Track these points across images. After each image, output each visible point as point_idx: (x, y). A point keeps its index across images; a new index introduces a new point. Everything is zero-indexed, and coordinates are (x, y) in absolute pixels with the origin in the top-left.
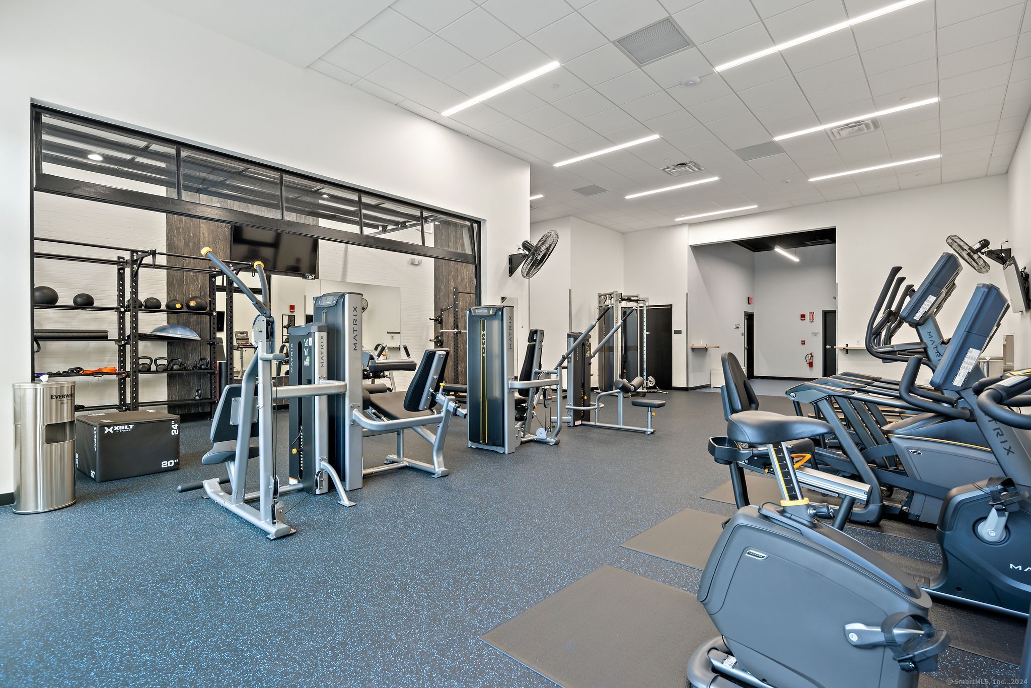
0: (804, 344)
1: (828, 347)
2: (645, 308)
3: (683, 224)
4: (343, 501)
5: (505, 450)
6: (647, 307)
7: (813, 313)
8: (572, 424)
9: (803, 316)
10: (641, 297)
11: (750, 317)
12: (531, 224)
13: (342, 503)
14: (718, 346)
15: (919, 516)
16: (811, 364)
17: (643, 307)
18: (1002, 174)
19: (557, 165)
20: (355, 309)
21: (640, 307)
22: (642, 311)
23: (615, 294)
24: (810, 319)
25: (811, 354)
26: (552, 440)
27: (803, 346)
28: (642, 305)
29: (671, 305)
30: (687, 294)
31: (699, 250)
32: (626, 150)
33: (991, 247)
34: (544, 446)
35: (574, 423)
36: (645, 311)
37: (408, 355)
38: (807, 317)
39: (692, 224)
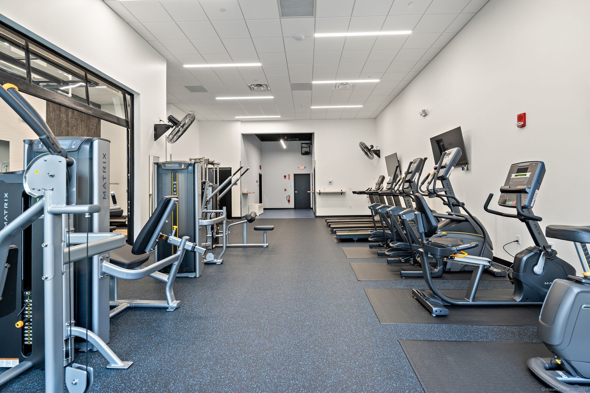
0: (286, 190)
1: (296, 192)
2: (218, 169)
3: (238, 121)
4: (115, 363)
5: (196, 275)
6: (219, 168)
7: (289, 175)
8: (211, 248)
9: (285, 176)
10: (216, 162)
11: (260, 176)
12: (167, 103)
13: (113, 366)
14: (254, 192)
15: (450, 269)
16: (289, 201)
17: (217, 168)
18: (374, 119)
19: (186, 66)
20: (104, 156)
21: (215, 168)
22: (216, 171)
23: (204, 159)
24: (288, 178)
25: (289, 196)
26: (219, 261)
27: (285, 191)
28: (216, 167)
29: (231, 168)
30: (240, 161)
31: (246, 137)
32: (237, 68)
33: (375, 148)
34: (215, 266)
35: (212, 246)
36: (218, 171)
37: (115, 202)
38: (287, 177)
39: (243, 121)
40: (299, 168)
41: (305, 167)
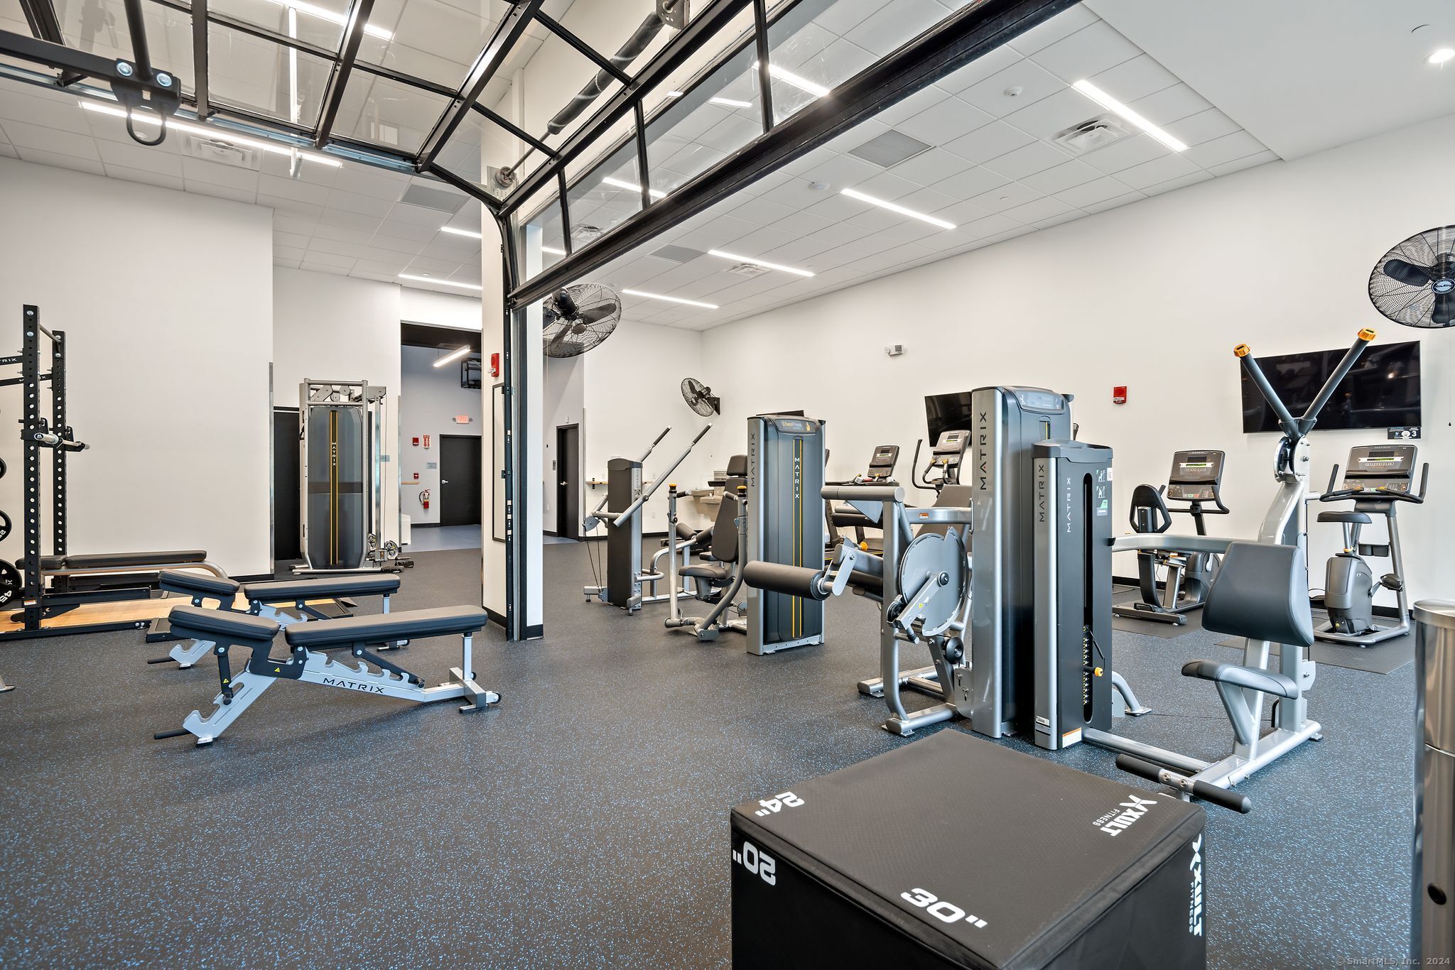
0: (418, 477)
1: (444, 481)
3: (394, 284)
9: (416, 440)
16: (426, 505)
18: (700, 331)
24: (425, 445)
25: (427, 491)
27: (417, 480)
38: (421, 441)
39: (407, 288)
40: (454, 419)
41: (470, 420)
